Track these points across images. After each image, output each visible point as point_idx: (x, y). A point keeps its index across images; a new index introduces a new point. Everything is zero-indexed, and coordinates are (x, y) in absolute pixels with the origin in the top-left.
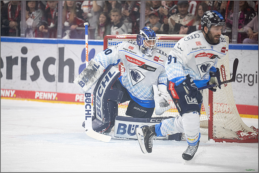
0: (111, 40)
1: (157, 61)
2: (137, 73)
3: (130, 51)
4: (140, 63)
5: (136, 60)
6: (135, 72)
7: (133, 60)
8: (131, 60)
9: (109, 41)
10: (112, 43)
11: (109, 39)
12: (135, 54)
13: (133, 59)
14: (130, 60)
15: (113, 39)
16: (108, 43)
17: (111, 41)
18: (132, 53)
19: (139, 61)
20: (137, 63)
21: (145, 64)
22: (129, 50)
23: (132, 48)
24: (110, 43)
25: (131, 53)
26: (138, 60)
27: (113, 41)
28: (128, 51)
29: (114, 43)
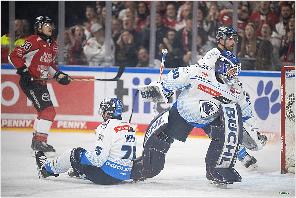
0: (290, 71)
1: (234, 92)
2: (211, 105)
3: (204, 79)
4: (216, 94)
5: (212, 90)
6: (208, 104)
7: (208, 90)
8: (206, 90)
9: (287, 72)
10: (290, 75)
11: (287, 71)
12: (210, 83)
13: (208, 88)
14: (204, 89)
15: (291, 70)
16: (286, 75)
17: (289, 73)
18: (207, 82)
19: (215, 92)
20: (213, 93)
21: (221, 95)
22: (203, 77)
23: (206, 75)
24: (288, 74)
25: (205, 81)
26: (213, 91)
27: (292, 73)
28: (202, 79)
29: (293, 75)
